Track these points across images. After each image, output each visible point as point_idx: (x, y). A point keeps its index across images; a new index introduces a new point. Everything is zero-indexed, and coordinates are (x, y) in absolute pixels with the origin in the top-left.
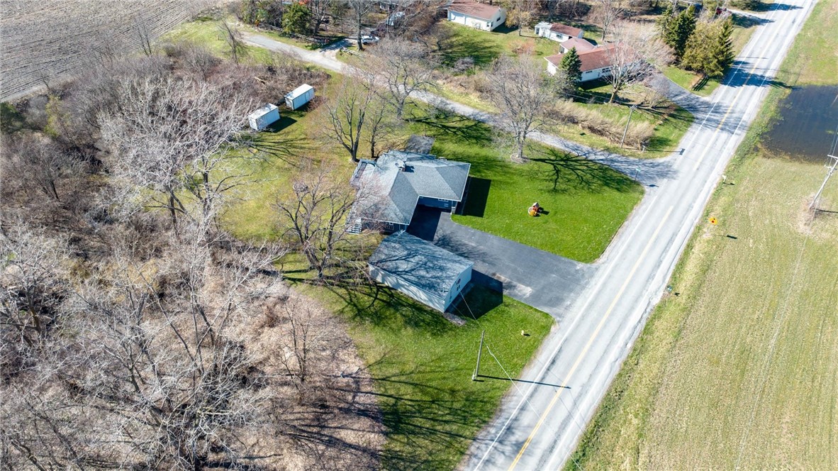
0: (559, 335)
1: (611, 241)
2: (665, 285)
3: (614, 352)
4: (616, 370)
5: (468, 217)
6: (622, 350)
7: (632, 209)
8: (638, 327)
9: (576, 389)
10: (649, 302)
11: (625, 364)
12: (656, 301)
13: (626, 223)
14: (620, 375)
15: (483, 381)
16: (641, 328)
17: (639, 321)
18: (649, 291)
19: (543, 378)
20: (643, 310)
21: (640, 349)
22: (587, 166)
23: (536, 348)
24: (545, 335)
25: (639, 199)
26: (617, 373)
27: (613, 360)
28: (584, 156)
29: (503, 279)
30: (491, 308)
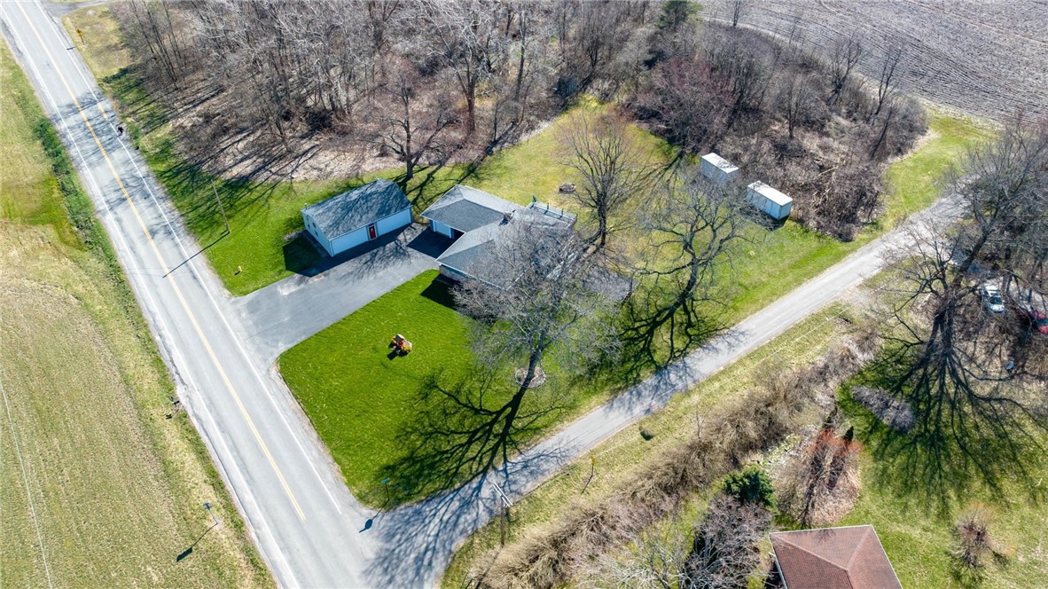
0: (216, 292)
1: (296, 398)
2: (190, 413)
3: (162, 322)
4: (146, 315)
5: (429, 284)
6: (159, 330)
7: (336, 460)
8: (168, 357)
9: (158, 280)
10: (183, 383)
11: (146, 326)
12: (180, 392)
13: (315, 435)
14: (140, 316)
15: (221, 234)
16: (165, 357)
17: (172, 361)
18: (197, 392)
19: (187, 265)
20: (180, 371)
21: (149, 346)
23: (219, 273)
24: (225, 283)
25: (350, 483)
26: (144, 315)
27: (157, 318)
28: (501, 468)
29: (315, 280)
30: (286, 261)
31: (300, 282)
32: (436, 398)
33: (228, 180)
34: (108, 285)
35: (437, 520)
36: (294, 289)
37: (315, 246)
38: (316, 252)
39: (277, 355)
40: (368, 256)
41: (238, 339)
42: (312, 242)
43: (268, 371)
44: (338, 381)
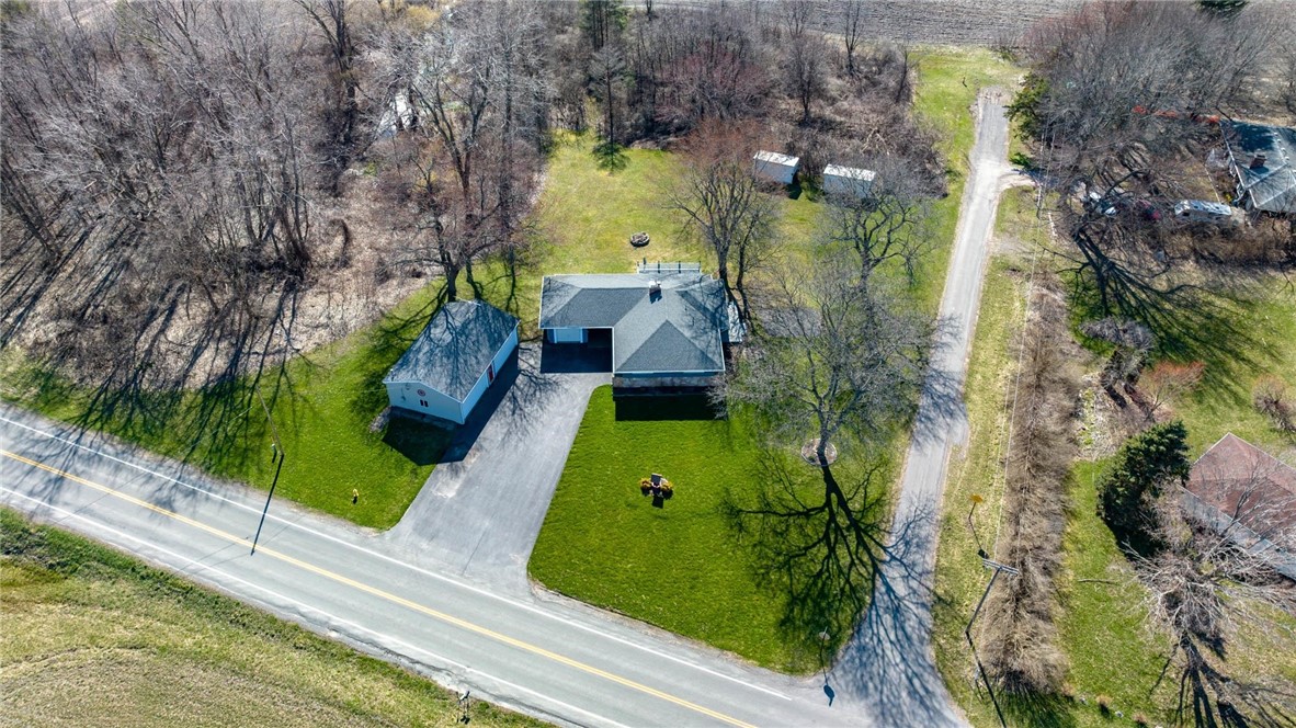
0: (353, 537)
1: (603, 607)
2: (490, 700)
3: (320, 612)
4: (281, 615)
5: (614, 405)
6: (325, 624)
7: (722, 648)
8: (376, 649)
9: (249, 562)
10: (439, 670)
11: (296, 628)
12: (443, 681)
13: (668, 635)
14: (273, 620)
15: (273, 461)
16: (373, 652)
17: (389, 651)
18: (468, 670)
19: (272, 522)
20: (416, 658)
21: (326, 649)
22: (852, 564)
23: (329, 512)
24: (353, 520)
25: (764, 663)
26: (277, 616)
27: (303, 610)
28: (888, 558)
29: (472, 460)
30: (406, 455)
31: (456, 472)
32: (754, 524)
33: (204, 388)
34: (167, 607)
35: (887, 645)
36: (457, 485)
37: (425, 420)
38: (436, 427)
39: (524, 572)
40: (506, 405)
41: (450, 577)
42: (418, 418)
43: (533, 595)
44: (629, 563)
